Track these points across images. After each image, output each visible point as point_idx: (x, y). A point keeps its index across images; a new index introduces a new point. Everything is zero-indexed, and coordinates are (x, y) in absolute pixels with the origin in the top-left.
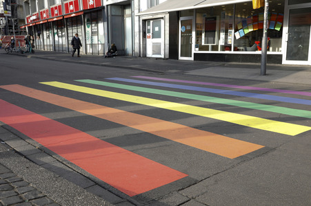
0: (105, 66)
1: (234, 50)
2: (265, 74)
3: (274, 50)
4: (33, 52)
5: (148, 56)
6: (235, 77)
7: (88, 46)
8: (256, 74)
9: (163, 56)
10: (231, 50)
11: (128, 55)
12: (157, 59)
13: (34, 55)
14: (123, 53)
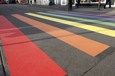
0: (47, 8)
1: (89, 2)
2: (99, 10)
3: (102, 2)
4: (28, 4)
5: (61, 5)
6: (89, 11)
7: (44, 2)
8: (96, 10)
9: (66, 5)
10: (87, 2)
11: (55, 5)
12: (64, 6)
13: (28, 5)
14: (54, 4)
